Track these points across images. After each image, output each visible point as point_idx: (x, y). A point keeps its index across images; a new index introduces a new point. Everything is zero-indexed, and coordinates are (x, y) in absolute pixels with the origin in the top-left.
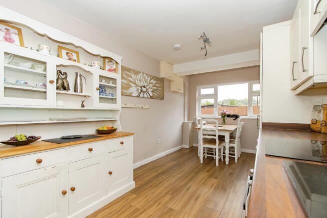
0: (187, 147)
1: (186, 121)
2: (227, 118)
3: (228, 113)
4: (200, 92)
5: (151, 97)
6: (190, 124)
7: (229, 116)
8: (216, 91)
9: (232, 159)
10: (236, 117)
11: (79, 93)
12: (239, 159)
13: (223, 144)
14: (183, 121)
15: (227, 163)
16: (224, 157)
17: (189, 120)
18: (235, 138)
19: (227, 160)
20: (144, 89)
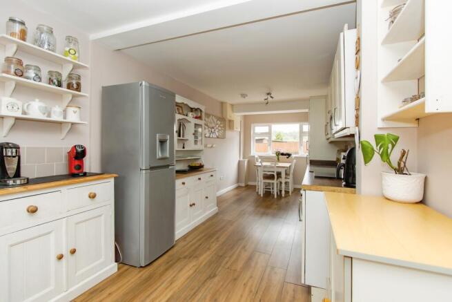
0: (243, 185)
1: (241, 159)
2: (280, 156)
3: (282, 152)
4: (254, 130)
5: (218, 137)
6: (246, 163)
7: (282, 154)
8: (270, 129)
9: (287, 192)
10: (289, 155)
11: (181, 138)
12: (292, 192)
13: (280, 180)
14: (238, 159)
15: (283, 195)
16: (281, 191)
17: (244, 158)
18: (289, 175)
19: (283, 193)
20: (213, 130)
